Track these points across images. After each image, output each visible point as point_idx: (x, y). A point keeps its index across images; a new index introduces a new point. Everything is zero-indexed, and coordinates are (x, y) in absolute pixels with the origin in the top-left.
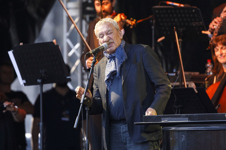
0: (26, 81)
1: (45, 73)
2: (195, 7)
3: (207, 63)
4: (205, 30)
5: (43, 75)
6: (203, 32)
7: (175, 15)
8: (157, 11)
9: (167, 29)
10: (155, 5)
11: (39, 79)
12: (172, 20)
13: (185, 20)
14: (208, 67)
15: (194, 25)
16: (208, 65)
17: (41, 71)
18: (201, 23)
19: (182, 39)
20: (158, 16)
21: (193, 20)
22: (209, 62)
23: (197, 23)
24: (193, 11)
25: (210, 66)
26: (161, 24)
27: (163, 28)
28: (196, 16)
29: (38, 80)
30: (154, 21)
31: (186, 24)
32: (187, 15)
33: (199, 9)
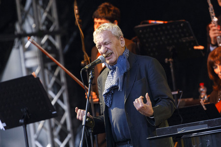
0: (6, 124)
1: (27, 111)
2: (183, 20)
3: (199, 87)
4: (197, 46)
5: (25, 114)
6: (195, 48)
7: (161, 33)
8: (141, 31)
9: (154, 49)
10: (137, 25)
11: (22, 119)
12: (159, 38)
13: (173, 36)
14: (201, 92)
15: (184, 41)
16: (201, 89)
17: (22, 110)
18: (192, 37)
19: (173, 58)
20: (142, 36)
21: (182, 35)
22: (202, 86)
23: (187, 38)
24: (182, 25)
25: (204, 91)
26: (147, 45)
27: (149, 50)
28: (185, 30)
29: (20, 121)
30: (138, 43)
31: (175, 41)
32: (175, 31)
33: (187, 22)
